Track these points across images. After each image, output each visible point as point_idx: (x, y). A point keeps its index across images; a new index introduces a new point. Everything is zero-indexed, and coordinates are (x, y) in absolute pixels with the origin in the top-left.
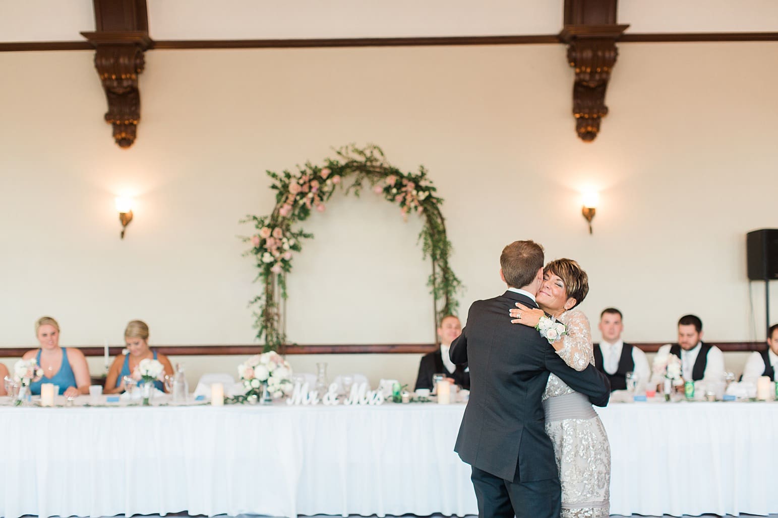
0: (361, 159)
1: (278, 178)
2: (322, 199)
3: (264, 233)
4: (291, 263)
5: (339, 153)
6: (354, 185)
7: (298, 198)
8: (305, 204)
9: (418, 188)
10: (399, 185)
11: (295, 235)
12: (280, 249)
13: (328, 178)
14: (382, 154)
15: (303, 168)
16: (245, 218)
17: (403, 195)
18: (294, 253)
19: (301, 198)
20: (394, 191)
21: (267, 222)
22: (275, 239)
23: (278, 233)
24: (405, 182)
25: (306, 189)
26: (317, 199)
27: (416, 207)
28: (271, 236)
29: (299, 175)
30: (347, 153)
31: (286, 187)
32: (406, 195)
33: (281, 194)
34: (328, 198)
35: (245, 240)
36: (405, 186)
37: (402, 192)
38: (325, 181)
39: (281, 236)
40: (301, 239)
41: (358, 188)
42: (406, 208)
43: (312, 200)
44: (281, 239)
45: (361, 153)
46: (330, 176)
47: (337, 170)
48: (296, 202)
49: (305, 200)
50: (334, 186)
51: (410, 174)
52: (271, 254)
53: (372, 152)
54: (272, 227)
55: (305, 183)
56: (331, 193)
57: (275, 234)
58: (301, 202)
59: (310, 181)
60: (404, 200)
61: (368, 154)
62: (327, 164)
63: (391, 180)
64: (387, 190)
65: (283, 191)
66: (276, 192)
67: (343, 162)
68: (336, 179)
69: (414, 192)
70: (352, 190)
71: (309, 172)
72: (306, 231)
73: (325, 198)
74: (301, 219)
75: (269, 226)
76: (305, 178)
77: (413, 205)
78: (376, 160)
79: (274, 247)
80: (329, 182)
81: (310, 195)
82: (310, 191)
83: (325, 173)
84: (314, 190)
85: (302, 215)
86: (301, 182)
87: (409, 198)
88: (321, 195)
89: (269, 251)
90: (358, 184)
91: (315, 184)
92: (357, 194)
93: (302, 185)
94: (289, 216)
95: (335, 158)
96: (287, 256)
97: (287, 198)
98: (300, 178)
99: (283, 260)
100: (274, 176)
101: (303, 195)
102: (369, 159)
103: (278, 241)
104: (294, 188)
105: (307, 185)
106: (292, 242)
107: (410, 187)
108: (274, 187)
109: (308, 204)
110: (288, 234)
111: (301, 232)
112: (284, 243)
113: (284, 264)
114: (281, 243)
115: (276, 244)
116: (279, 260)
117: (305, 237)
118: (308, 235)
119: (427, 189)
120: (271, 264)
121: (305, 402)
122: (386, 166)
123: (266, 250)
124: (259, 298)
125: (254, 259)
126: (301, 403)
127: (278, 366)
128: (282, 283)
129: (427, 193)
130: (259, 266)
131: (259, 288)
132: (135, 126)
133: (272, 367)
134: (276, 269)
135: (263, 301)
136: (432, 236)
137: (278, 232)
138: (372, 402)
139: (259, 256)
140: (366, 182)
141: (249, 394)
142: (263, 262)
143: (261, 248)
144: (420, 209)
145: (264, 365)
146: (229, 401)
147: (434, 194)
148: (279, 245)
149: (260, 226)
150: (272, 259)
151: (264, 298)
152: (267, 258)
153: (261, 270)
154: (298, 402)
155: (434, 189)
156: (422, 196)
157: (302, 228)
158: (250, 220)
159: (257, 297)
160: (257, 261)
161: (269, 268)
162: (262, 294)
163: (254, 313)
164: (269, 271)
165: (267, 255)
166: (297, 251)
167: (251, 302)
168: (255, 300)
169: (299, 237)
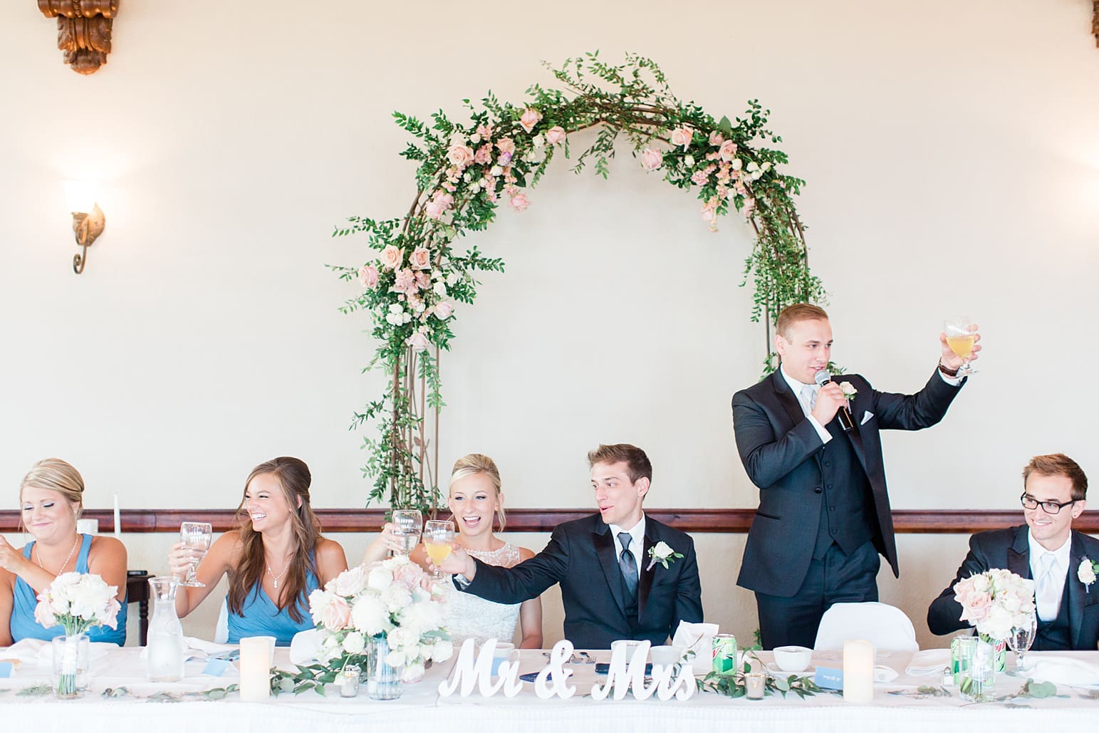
0: (613, 89)
1: (421, 130)
2: (521, 182)
3: (391, 257)
4: (451, 326)
5: (561, 76)
6: (595, 150)
7: (467, 177)
8: (482, 191)
9: (745, 153)
10: (701, 149)
11: (459, 264)
12: (426, 295)
13: (536, 131)
14: (660, 79)
15: (479, 108)
16: (348, 224)
17: (713, 168)
18: (458, 304)
19: (474, 179)
20: (689, 161)
21: (395, 233)
22: (414, 271)
23: (421, 259)
24: (715, 139)
25: (485, 156)
26: (510, 179)
27: (739, 200)
28: (406, 263)
29: (469, 124)
30: (581, 76)
31: (440, 152)
32: (718, 169)
33: (429, 168)
34: (537, 178)
35: (349, 274)
36: (716, 149)
37: (710, 163)
38: (529, 137)
39: (428, 265)
40: (475, 273)
41: (605, 155)
42: (715, 202)
43: (500, 183)
44: (426, 271)
45: (613, 76)
46: (541, 127)
47: (556, 114)
48: (462, 186)
49: (482, 182)
50: (550, 149)
51: (725, 120)
52: (406, 307)
53: (636, 75)
54: (408, 245)
55: (483, 142)
56: (542, 168)
57: (414, 259)
58: (475, 187)
59: (494, 140)
60: (713, 180)
61: (628, 77)
62: (533, 99)
63: (682, 136)
64: (673, 158)
65: (435, 161)
66: (419, 164)
67: (570, 96)
68: (555, 133)
69: (737, 164)
70: (591, 160)
71: (493, 118)
72: (487, 253)
73: (528, 178)
74: (474, 226)
75: (400, 240)
76: (485, 132)
77: (731, 194)
78: (647, 92)
79: (413, 290)
80: (537, 140)
81: (496, 171)
82: (495, 161)
83: (530, 119)
84: (503, 160)
85: (477, 218)
86: (475, 139)
87: (723, 178)
88: (520, 170)
89: (401, 298)
90: (604, 146)
91: (506, 145)
92: (601, 169)
93: (476, 148)
94: (448, 219)
95: (551, 85)
96: (441, 311)
97: (443, 178)
98: (473, 131)
99: (433, 320)
100: (413, 126)
101: (479, 170)
102: (631, 90)
103: (420, 275)
104: (459, 154)
105: (490, 145)
106: (452, 281)
107: (727, 151)
108: (412, 154)
109: (490, 191)
110: (444, 260)
111: (475, 255)
112: (434, 281)
113: (435, 329)
114: (429, 281)
115: (418, 284)
116: (423, 320)
117: (483, 267)
118: (491, 263)
119: (766, 155)
120: (405, 330)
121: (487, 690)
122: (669, 104)
123: (394, 297)
124: (379, 407)
125: (368, 318)
126: (476, 691)
127: (414, 598)
128: (430, 371)
129: (766, 166)
130: (378, 332)
131: (380, 382)
132: (109, 22)
133: (398, 600)
134: (418, 340)
135: (387, 414)
136: (774, 266)
137: (420, 257)
138: (664, 694)
139: (378, 311)
140: (623, 142)
141: (339, 663)
142: (387, 325)
143: (385, 290)
144: (749, 203)
145: (378, 594)
146: (288, 683)
147: (780, 169)
148: (424, 283)
149: (381, 242)
150: (407, 318)
151: (389, 405)
152: (397, 316)
153: (383, 343)
154: (467, 689)
155: (782, 157)
156: (756, 171)
157: (475, 247)
158: (359, 230)
159: (374, 404)
160: (375, 322)
161: (402, 338)
162: (385, 397)
163: (368, 441)
164: (402, 345)
165: (396, 308)
166: (464, 300)
167: (359, 415)
168: (371, 411)
169: (470, 266)
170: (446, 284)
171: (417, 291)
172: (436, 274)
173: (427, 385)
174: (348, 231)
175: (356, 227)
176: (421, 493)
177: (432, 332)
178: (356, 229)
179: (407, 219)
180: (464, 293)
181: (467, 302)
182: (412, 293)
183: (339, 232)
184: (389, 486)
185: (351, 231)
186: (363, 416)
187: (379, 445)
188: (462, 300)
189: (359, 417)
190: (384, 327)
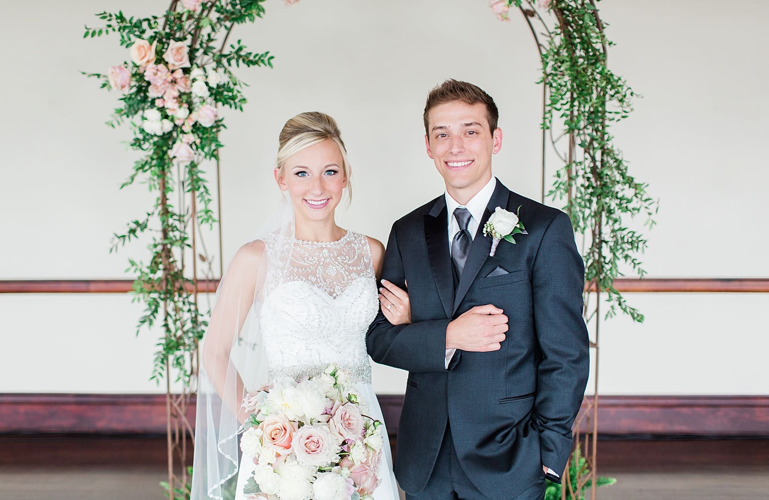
3: (141, 56)
12: (186, 100)
22: (171, 69)
28: (160, 60)
40: (240, 71)
54: (163, 40)
57: (169, 56)
75: (155, 38)
85: (243, 10)
89: (159, 103)
96: (205, 115)
99: (196, 127)
103: (179, 74)
106: (216, 78)
111: (240, 49)
112: (194, 80)
113: (201, 138)
114: (189, 83)
115: (177, 87)
116: (187, 128)
117: (250, 63)
118: (257, 58)
120: (167, 140)
123: (151, 101)
124: (143, 226)
128: (195, 183)
130: (138, 143)
134: (181, 151)
135: (154, 233)
137: (176, 53)
139: (137, 118)
143: (139, 97)
148: (183, 86)
149: (133, 38)
150: (168, 126)
151: (156, 223)
152: (154, 124)
157: (239, 41)
158: (114, 30)
159: (137, 223)
160: (135, 133)
161: (165, 148)
162: (149, 215)
163: (133, 263)
164: (166, 157)
165: (153, 114)
166: (233, 106)
167: (119, 235)
168: (133, 231)
169: (233, 62)
170: (207, 84)
171: (176, 94)
172: (196, 72)
173: (198, 200)
174: (100, 32)
175: (109, 26)
176: (196, 317)
177: (198, 141)
178: (110, 30)
179: (167, 17)
180: (233, 98)
181: (236, 108)
182: (171, 96)
183: (91, 32)
184: (161, 311)
185: (104, 31)
186: (124, 236)
187: (148, 267)
188: (231, 106)
189: (119, 237)
190: (144, 137)
